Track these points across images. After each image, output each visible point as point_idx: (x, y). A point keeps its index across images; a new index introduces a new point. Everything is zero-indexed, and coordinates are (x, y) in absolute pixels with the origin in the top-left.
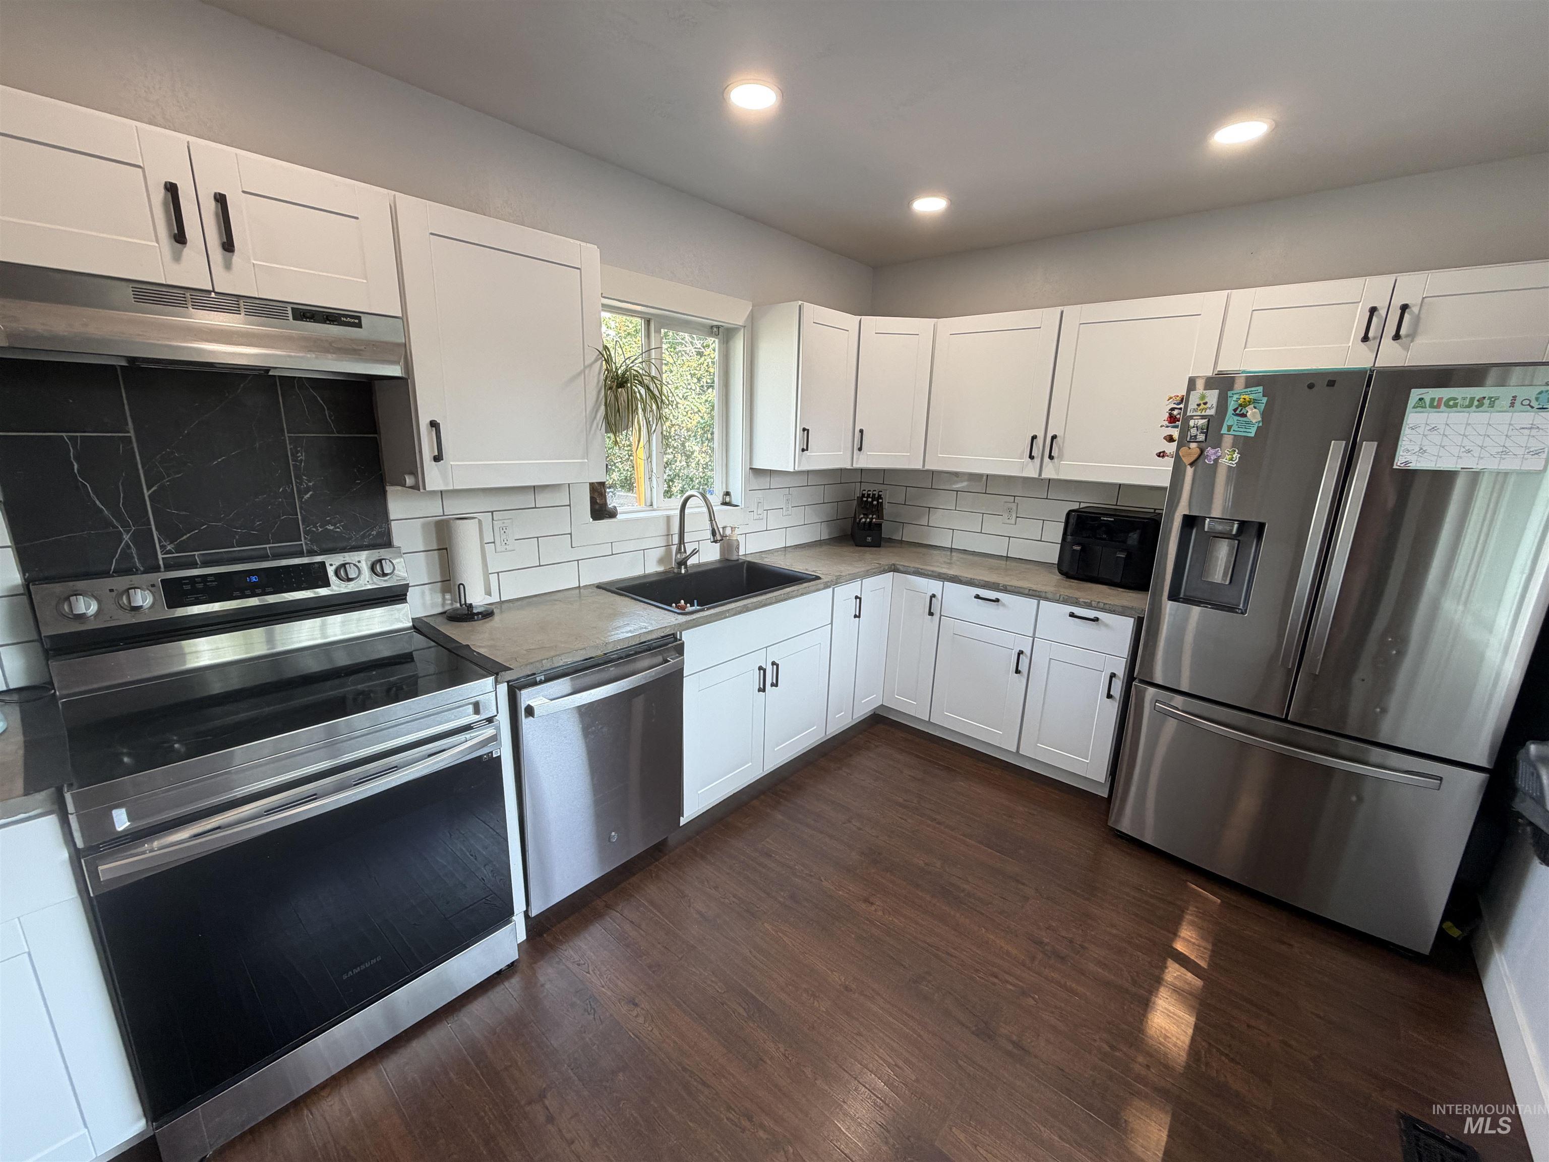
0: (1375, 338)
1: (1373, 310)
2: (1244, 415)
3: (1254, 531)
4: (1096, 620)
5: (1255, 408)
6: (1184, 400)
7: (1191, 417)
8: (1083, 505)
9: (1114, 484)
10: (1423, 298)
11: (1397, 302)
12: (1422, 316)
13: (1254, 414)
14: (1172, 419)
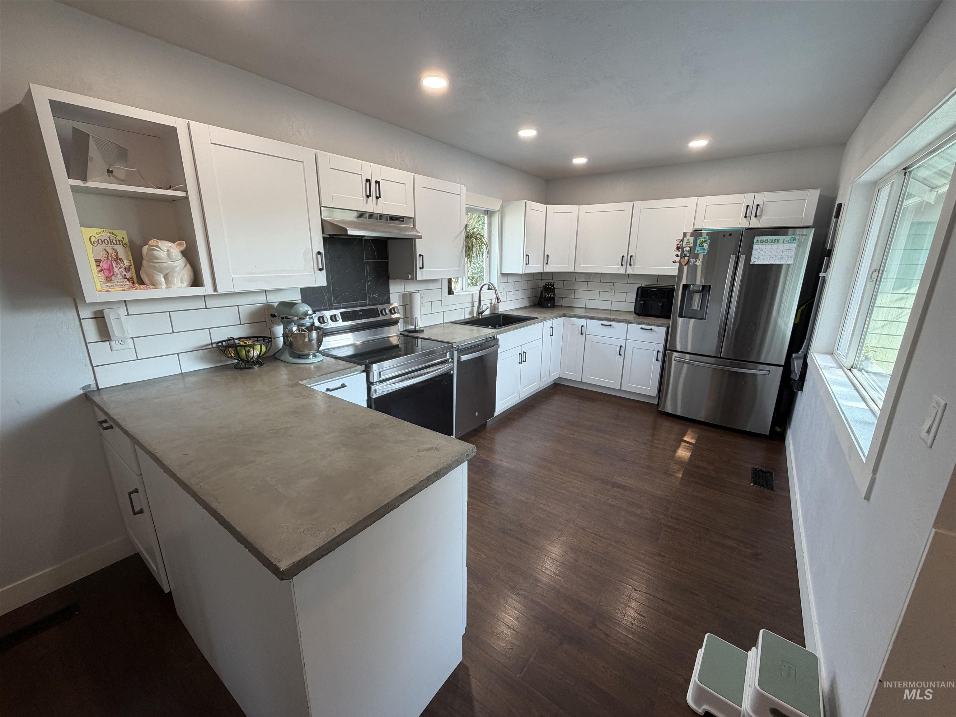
0: (749, 217)
1: (748, 206)
2: (703, 246)
3: (708, 289)
4: (651, 329)
5: (706, 243)
6: (682, 241)
7: (685, 247)
8: (643, 285)
9: (656, 275)
10: (764, 202)
11: (756, 204)
12: (764, 209)
13: (706, 246)
14: (678, 248)
